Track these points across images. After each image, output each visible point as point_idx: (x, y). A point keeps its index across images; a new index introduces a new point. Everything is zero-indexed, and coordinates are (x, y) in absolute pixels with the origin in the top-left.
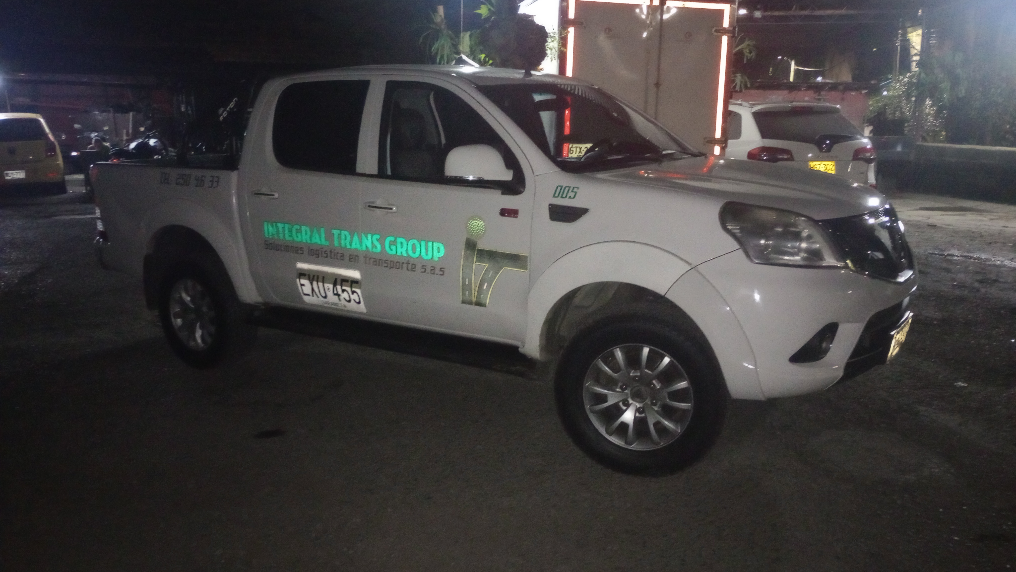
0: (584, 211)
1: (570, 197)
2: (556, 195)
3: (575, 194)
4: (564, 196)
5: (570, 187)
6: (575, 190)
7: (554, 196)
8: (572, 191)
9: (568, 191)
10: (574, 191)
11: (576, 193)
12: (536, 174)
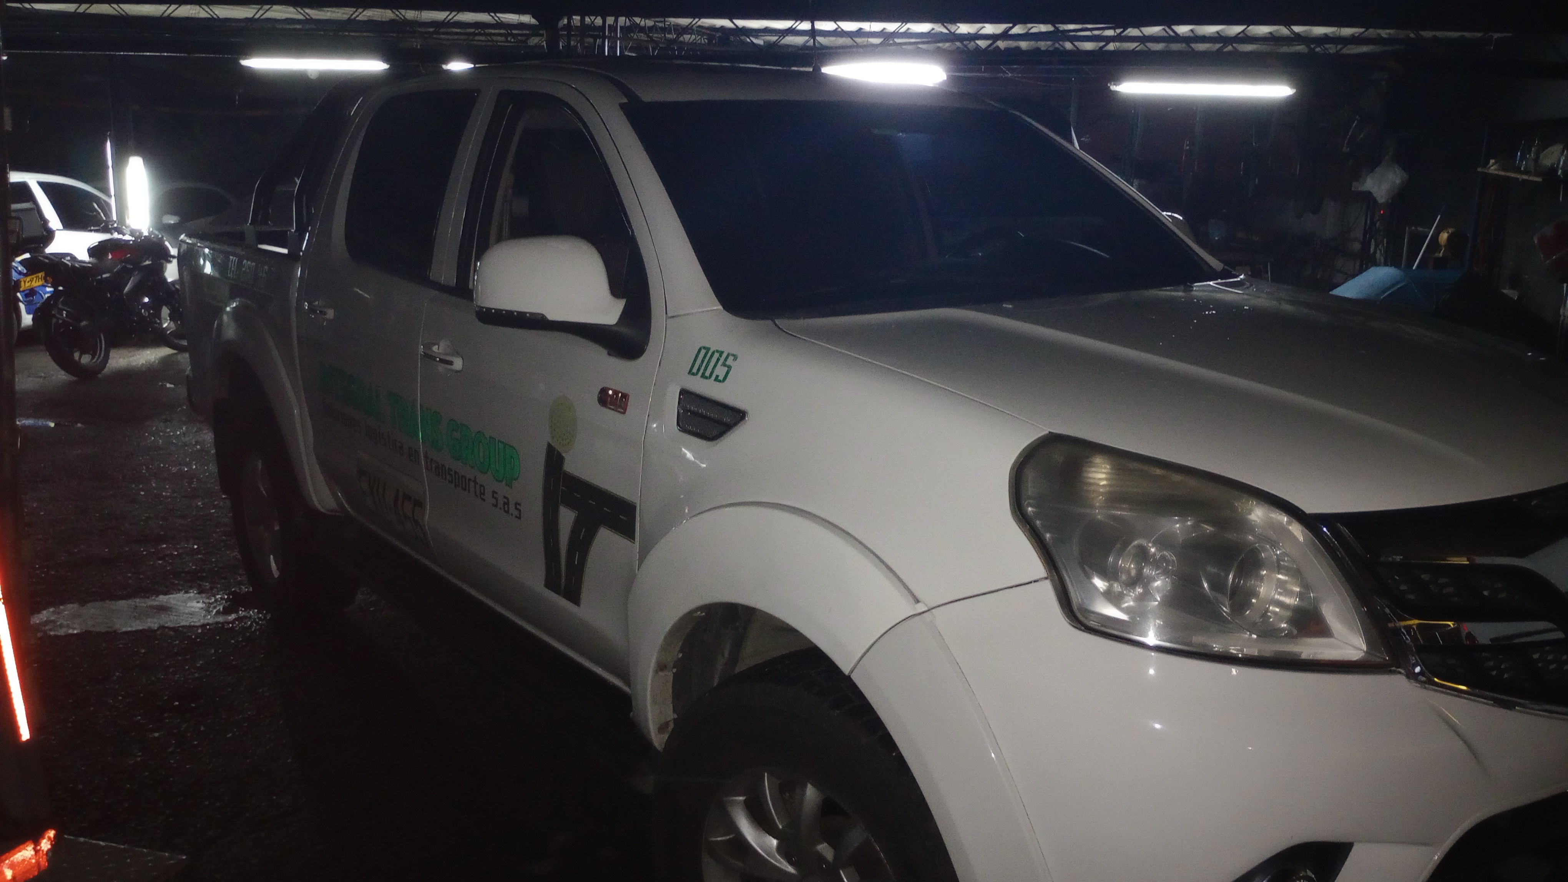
0: (737, 416)
1: (717, 379)
2: (695, 370)
3: (727, 373)
4: (707, 374)
5: (721, 353)
6: (730, 361)
7: (690, 372)
8: (724, 365)
9: (718, 360)
10: (727, 363)
11: (729, 367)
12: (670, 314)
